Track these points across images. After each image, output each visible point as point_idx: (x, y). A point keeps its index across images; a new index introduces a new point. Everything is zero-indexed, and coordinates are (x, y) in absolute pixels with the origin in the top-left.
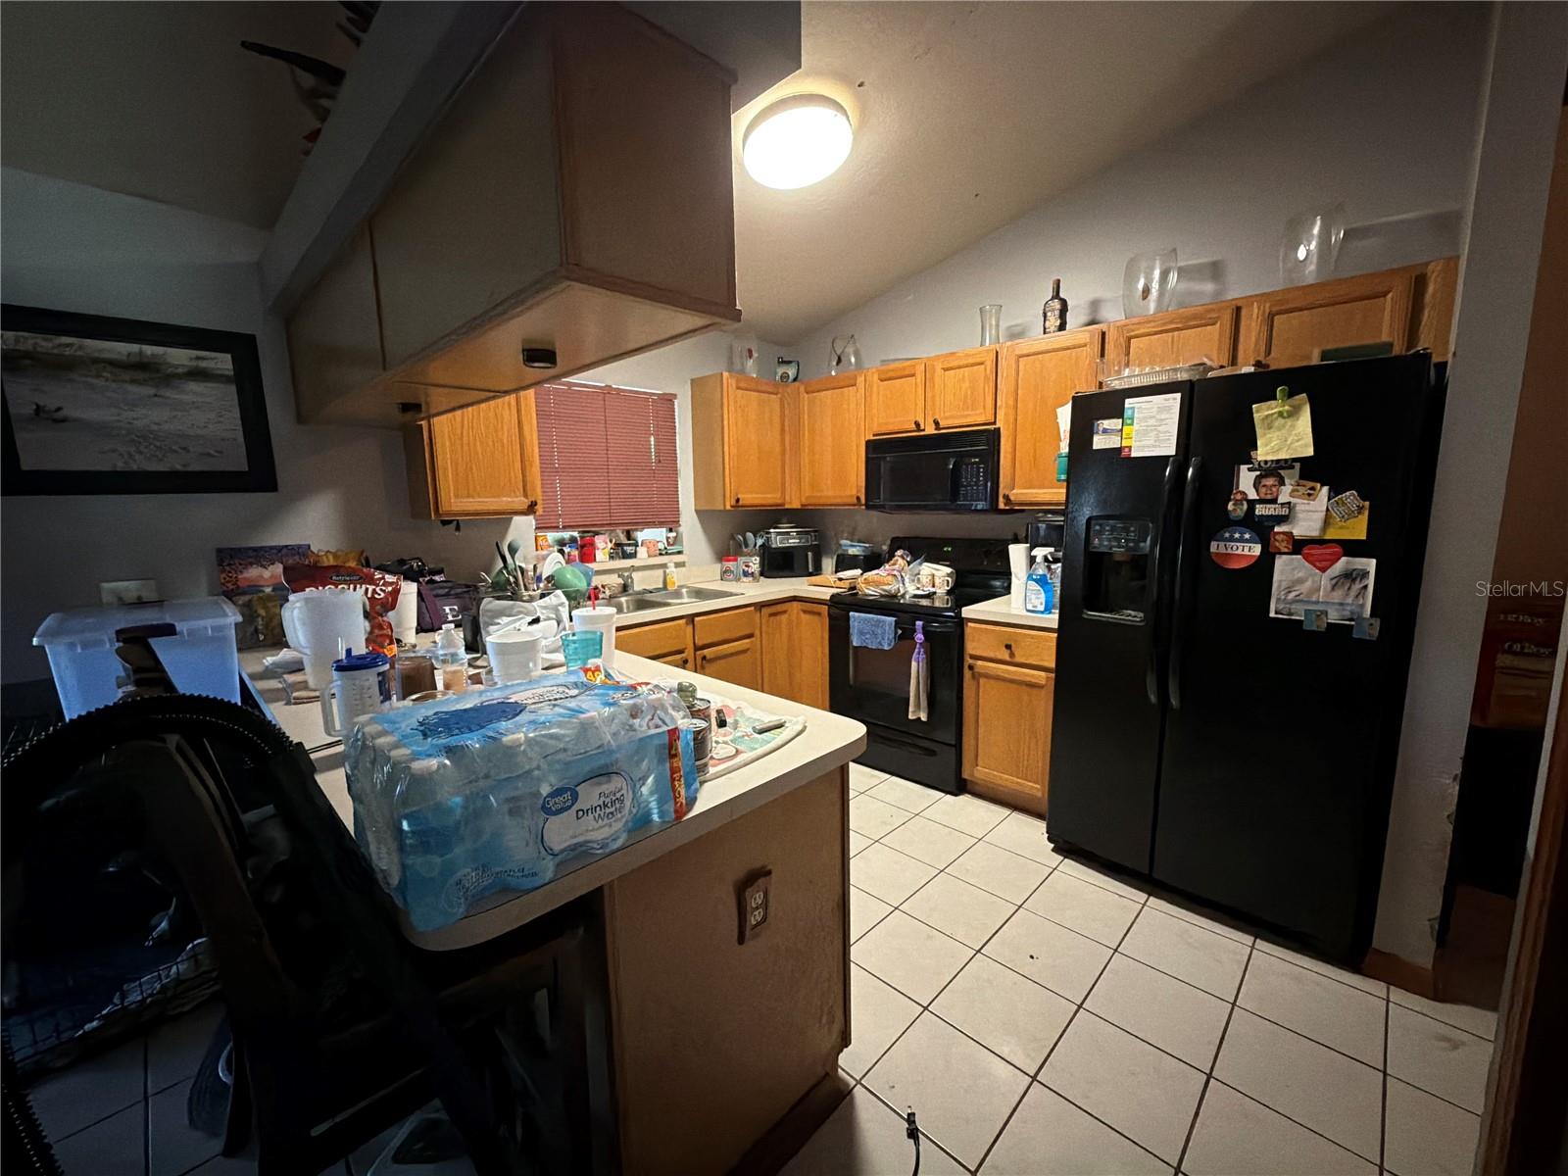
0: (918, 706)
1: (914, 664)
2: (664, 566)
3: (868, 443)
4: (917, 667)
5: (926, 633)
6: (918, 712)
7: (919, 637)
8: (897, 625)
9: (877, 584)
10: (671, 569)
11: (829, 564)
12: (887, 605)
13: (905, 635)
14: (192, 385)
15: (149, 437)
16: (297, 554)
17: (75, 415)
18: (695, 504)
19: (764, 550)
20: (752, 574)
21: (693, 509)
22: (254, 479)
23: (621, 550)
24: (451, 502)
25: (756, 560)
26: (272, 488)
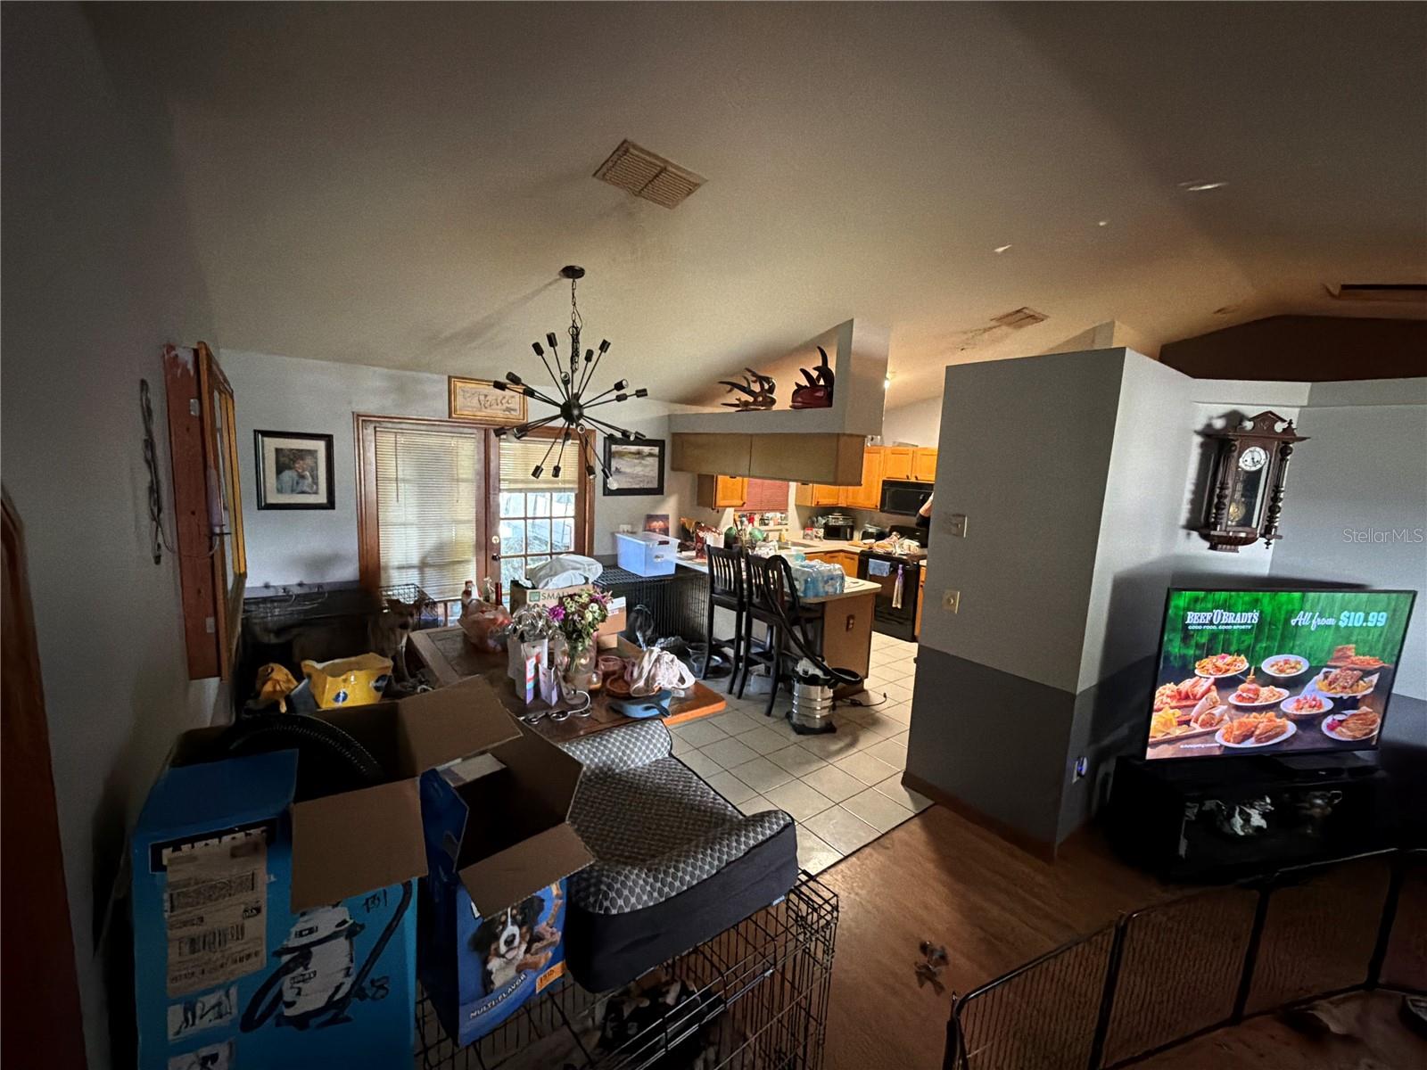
0: (897, 601)
1: (897, 583)
2: (781, 530)
3: (884, 481)
4: (898, 584)
5: (903, 569)
6: (897, 604)
7: (900, 571)
8: (891, 566)
9: (883, 547)
10: (784, 532)
11: (857, 535)
12: (887, 557)
13: (894, 570)
14: (648, 458)
15: (637, 476)
16: (665, 518)
17: (622, 470)
18: (796, 501)
19: (826, 526)
20: (820, 538)
21: (794, 503)
22: (659, 491)
23: (763, 522)
24: (720, 502)
25: (822, 530)
26: (662, 494)
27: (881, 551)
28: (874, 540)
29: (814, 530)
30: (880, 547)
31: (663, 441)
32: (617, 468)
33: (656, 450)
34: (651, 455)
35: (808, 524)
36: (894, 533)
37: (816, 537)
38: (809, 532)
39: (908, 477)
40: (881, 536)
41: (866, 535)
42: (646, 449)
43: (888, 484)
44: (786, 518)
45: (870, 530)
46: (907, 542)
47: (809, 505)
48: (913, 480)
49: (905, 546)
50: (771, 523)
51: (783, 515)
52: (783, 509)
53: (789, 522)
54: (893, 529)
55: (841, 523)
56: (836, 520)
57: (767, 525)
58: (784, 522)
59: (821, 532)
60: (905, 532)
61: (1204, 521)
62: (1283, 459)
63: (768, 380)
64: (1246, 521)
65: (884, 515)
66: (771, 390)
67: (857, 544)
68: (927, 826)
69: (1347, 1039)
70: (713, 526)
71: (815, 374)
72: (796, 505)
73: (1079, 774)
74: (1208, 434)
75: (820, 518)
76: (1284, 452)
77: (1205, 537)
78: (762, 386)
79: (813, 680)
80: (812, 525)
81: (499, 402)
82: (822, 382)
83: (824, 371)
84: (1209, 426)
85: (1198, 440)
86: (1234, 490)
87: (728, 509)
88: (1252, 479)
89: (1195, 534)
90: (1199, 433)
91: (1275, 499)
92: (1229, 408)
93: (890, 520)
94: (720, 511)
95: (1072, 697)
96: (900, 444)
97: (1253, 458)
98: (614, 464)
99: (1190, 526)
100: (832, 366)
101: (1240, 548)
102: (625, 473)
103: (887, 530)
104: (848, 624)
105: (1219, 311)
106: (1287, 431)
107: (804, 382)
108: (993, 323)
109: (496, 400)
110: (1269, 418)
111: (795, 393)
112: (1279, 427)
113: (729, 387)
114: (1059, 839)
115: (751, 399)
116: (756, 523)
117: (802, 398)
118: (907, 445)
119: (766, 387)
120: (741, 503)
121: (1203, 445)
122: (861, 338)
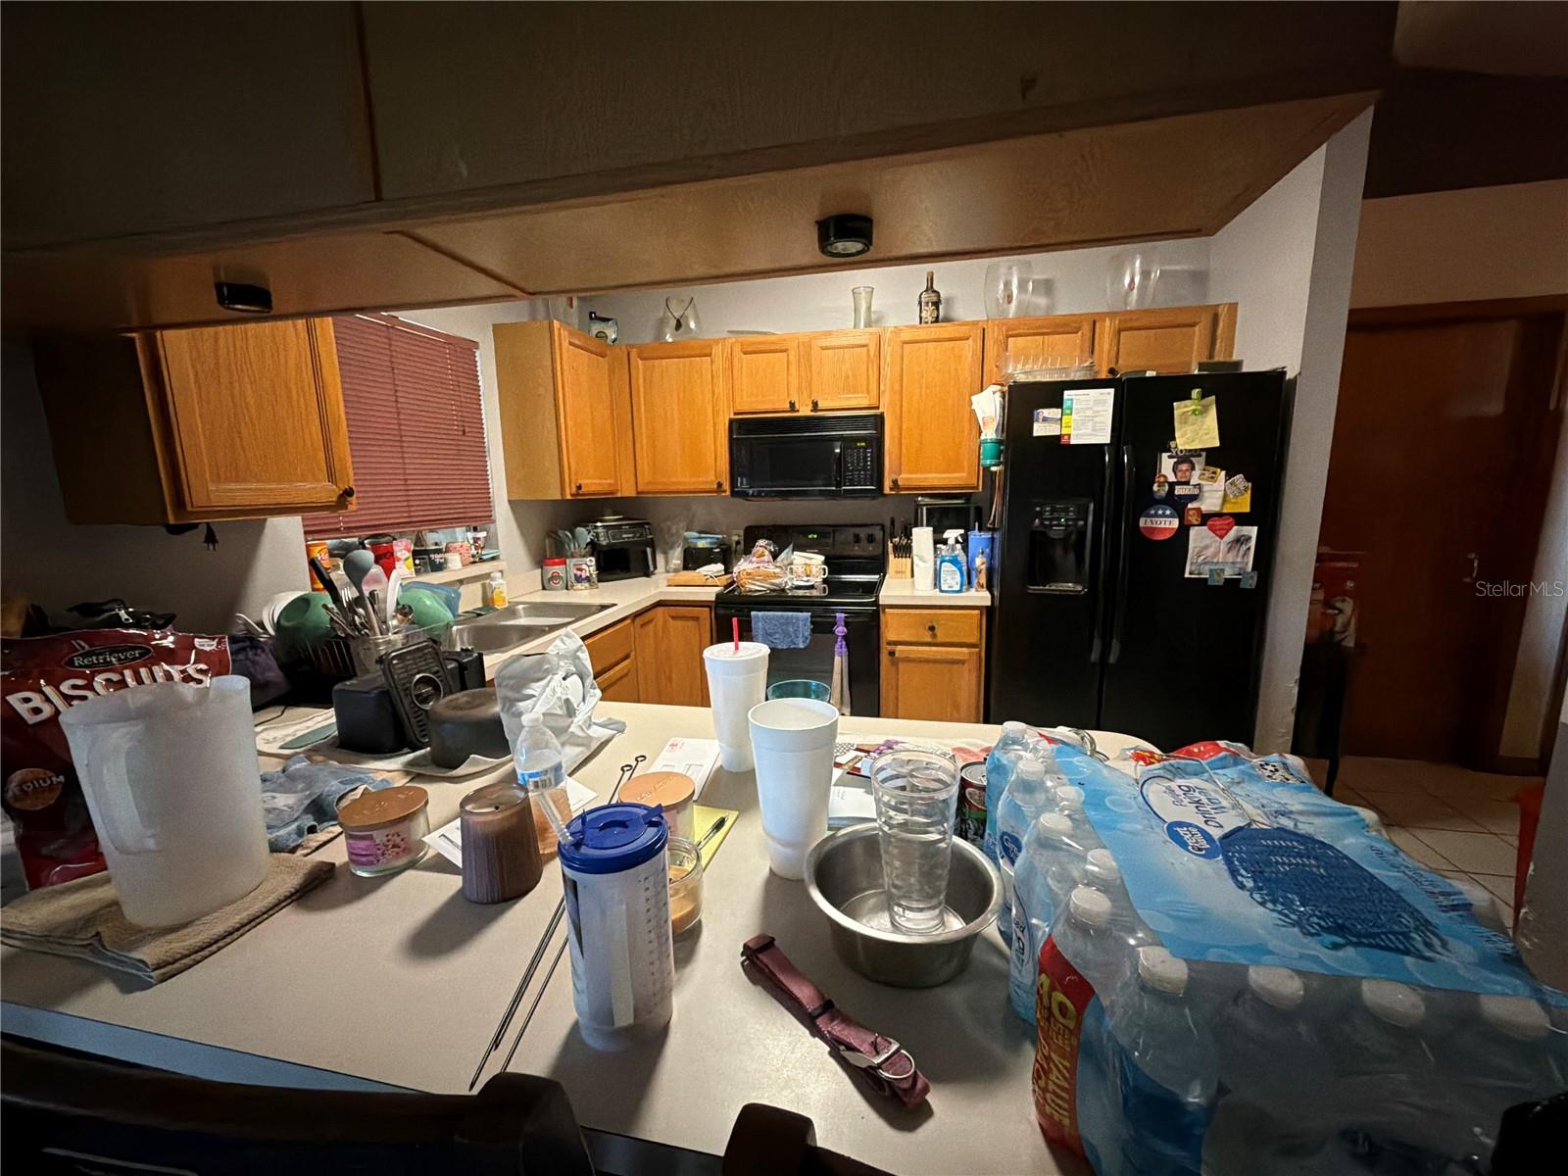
0: (842, 701)
1: (837, 659)
2: (488, 576)
3: (732, 422)
4: (839, 661)
5: (846, 623)
8: (811, 620)
9: (757, 579)
10: (499, 580)
18: (509, 492)
20: (588, 579)
21: (506, 499)
23: (426, 560)
24: (220, 497)
25: (591, 561)
27: (756, 588)
29: (571, 562)
30: (749, 579)
35: (548, 551)
36: (762, 542)
37: (579, 579)
38: (559, 569)
39: (792, 405)
41: (694, 559)
43: (742, 429)
44: (490, 542)
45: (701, 544)
46: (799, 558)
47: (559, 497)
48: (805, 411)
49: (801, 568)
51: (482, 535)
53: (502, 552)
55: (623, 536)
56: (614, 530)
58: (487, 553)
59: (589, 566)
60: (785, 536)
65: (736, 501)
67: (684, 582)
72: (511, 504)
75: (577, 531)
80: (561, 552)
87: (267, 524)
93: (749, 513)
94: (227, 534)
103: (741, 537)
116: (404, 569)
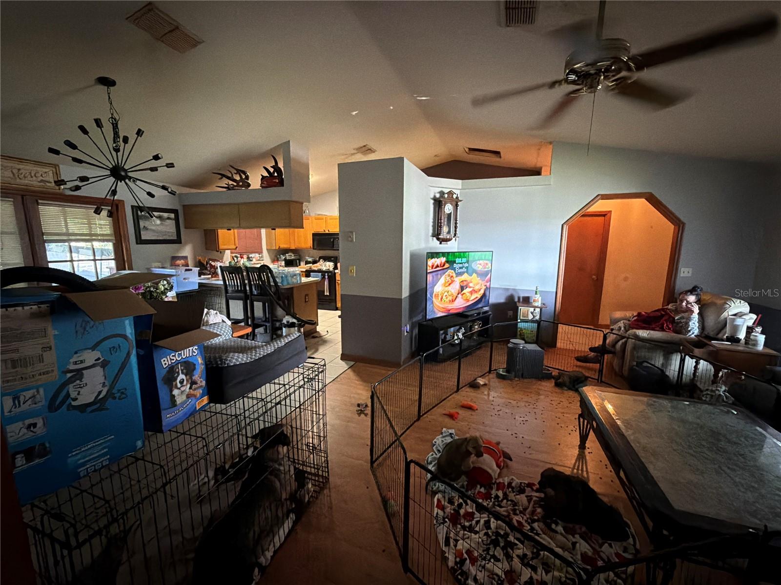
0: (327, 291)
3: (313, 234)
4: (326, 283)
5: (328, 275)
6: (327, 293)
7: (326, 277)
8: (322, 275)
9: (317, 267)
11: (303, 264)
12: (319, 271)
13: (323, 278)
14: (168, 221)
15: (161, 232)
16: (185, 258)
17: (149, 227)
18: (267, 247)
19: (285, 260)
20: (283, 266)
22: (178, 241)
23: (249, 259)
24: (221, 247)
25: (284, 262)
26: (181, 243)
27: (316, 269)
28: (311, 265)
29: (279, 262)
30: (315, 267)
31: (177, 210)
32: (144, 227)
33: (172, 216)
34: (169, 218)
35: (275, 260)
36: (321, 260)
37: (281, 266)
38: (276, 264)
39: (324, 231)
40: (314, 262)
41: (307, 263)
42: (166, 215)
43: (315, 235)
44: (262, 257)
45: (309, 260)
46: (328, 263)
47: (274, 248)
48: (327, 232)
49: (327, 266)
50: (254, 260)
51: (260, 255)
52: (260, 252)
53: (264, 258)
54: (320, 258)
55: (293, 258)
56: (290, 256)
57: (252, 261)
58: (261, 259)
59: (283, 263)
60: (326, 259)
61: (437, 234)
62: (457, 209)
63: (244, 173)
64: (449, 232)
65: (315, 251)
66: (247, 178)
67: (303, 267)
68: (354, 371)
69: (485, 385)
70: (220, 259)
71: (272, 170)
72: (267, 249)
73: (407, 332)
74: (435, 199)
75: (281, 256)
76: (457, 205)
77: (438, 239)
78: (241, 177)
79: (292, 325)
80: (278, 260)
81: (33, 175)
82: (276, 174)
83: (276, 168)
84: (435, 196)
85: (432, 201)
86: (444, 221)
87: (227, 251)
88: (449, 215)
89: (435, 238)
90: (432, 199)
91: (456, 223)
92: (440, 189)
93: (318, 253)
94: (222, 252)
95: (401, 299)
96: (319, 215)
97: (448, 208)
98: (142, 224)
99: (433, 236)
100: (281, 165)
101: (448, 242)
102: (151, 229)
103: (318, 259)
104: (306, 299)
105: (436, 156)
106: (457, 198)
107: (266, 174)
108: (355, 152)
109: (30, 173)
110: (451, 193)
111: (262, 179)
112: (455, 196)
113: (220, 176)
114: (403, 358)
115: (235, 184)
116: (245, 260)
117: (267, 182)
118: (322, 215)
119: (244, 177)
120: (234, 247)
121: (434, 204)
122: (295, 151)
